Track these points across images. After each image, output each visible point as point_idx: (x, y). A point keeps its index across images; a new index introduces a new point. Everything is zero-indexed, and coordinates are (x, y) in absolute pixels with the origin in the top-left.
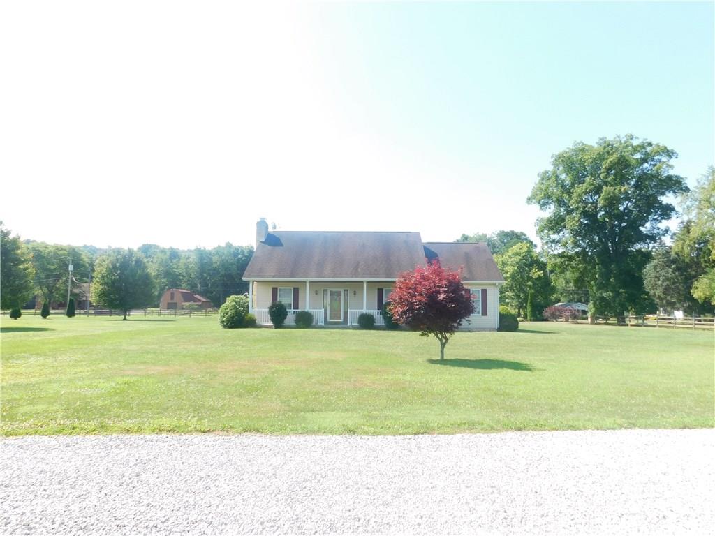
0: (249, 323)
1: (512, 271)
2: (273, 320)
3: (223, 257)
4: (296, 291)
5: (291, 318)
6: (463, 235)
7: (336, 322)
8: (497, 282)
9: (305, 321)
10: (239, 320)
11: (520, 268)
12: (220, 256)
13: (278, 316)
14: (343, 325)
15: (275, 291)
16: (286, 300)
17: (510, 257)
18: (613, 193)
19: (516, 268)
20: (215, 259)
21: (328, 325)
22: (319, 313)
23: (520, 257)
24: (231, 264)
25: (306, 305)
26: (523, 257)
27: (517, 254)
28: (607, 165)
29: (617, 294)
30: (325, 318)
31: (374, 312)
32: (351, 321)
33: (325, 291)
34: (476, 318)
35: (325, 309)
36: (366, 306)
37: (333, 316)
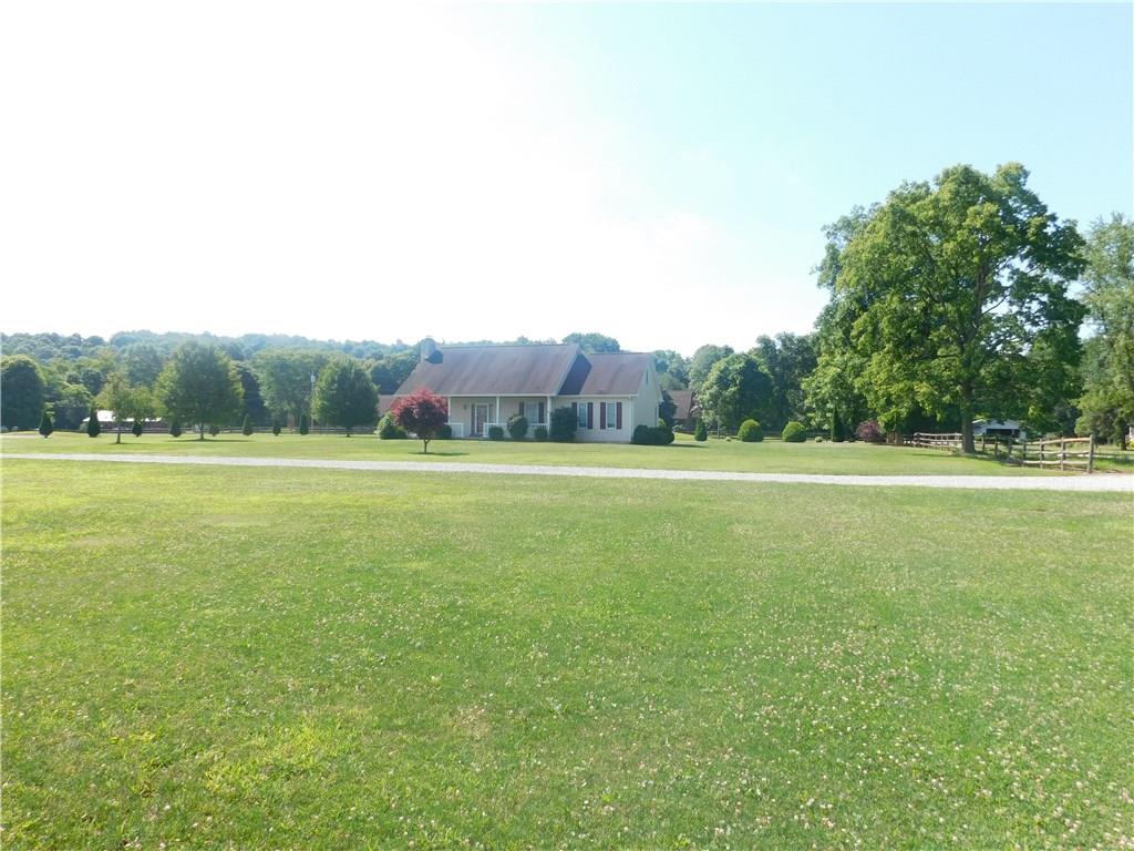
0: (400, 435)
8: (630, 396)
22: (458, 426)
30: (473, 431)
31: (504, 425)
32: (485, 434)
33: (473, 406)
34: (611, 432)
35: (473, 423)
36: (499, 420)
37: (480, 429)
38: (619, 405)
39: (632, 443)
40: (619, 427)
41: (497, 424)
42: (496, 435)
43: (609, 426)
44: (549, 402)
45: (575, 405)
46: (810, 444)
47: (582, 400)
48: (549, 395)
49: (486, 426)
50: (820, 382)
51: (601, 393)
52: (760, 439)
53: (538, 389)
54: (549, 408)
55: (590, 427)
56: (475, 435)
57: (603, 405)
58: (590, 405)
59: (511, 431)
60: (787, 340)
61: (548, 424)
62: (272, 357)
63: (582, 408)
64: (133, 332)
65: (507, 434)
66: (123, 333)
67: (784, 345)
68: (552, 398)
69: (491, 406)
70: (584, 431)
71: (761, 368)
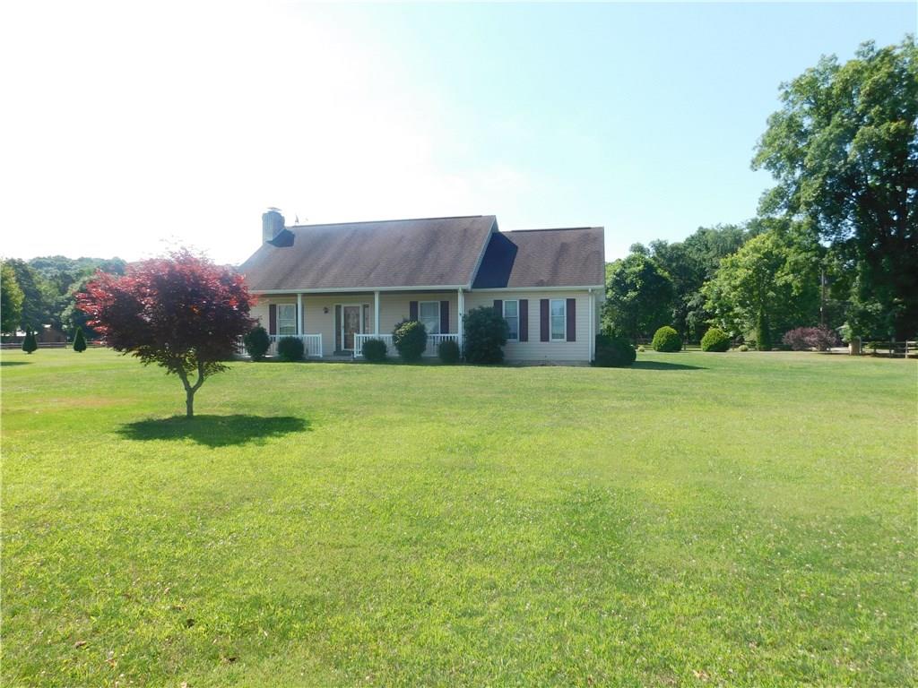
1: (743, 276)
6: (701, 228)
7: (336, 351)
8: (590, 288)
11: (758, 270)
15: (272, 310)
17: (744, 255)
18: (879, 137)
19: (750, 272)
22: (314, 340)
23: (759, 256)
25: (299, 328)
26: (764, 254)
27: (756, 250)
28: (868, 88)
29: (889, 306)
30: (338, 346)
31: (387, 337)
32: (357, 351)
33: (338, 308)
34: (558, 346)
35: (338, 334)
36: (380, 328)
37: (349, 344)
38: (571, 304)
39: (593, 364)
40: (571, 337)
41: (375, 335)
42: (375, 353)
43: (555, 336)
44: (461, 299)
45: (498, 304)
47: (509, 297)
48: (460, 287)
49: (359, 338)
51: (541, 283)
53: (442, 278)
54: (460, 309)
55: (524, 337)
56: (341, 354)
57: (545, 304)
58: (524, 304)
59: (399, 347)
61: (458, 334)
63: (510, 310)
64: (49, 258)
65: (393, 352)
66: (39, 258)
68: (465, 291)
69: (365, 307)
70: (514, 347)
71: (660, 271)
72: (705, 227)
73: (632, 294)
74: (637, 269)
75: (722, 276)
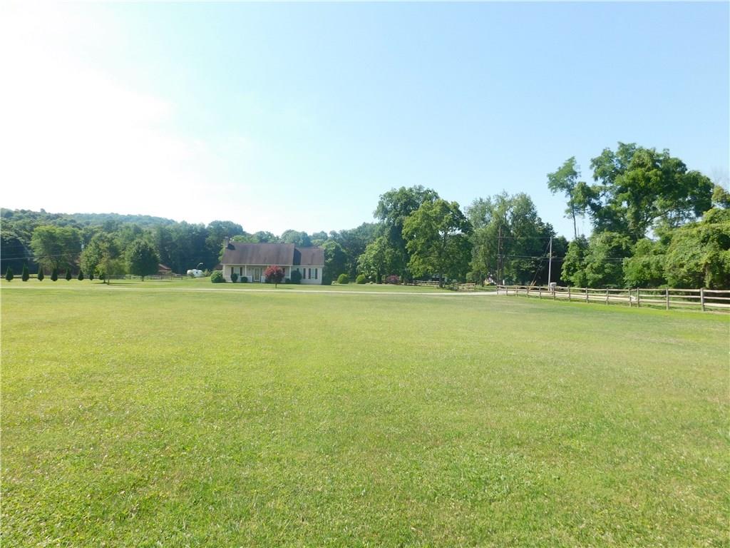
0: (223, 281)
2: (232, 280)
3: (181, 234)
4: (241, 269)
5: (239, 278)
7: (256, 281)
8: (321, 266)
9: (245, 280)
10: (219, 280)
12: (178, 233)
13: (234, 279)
14: (260, 282)
15: (232, 269)
16: (237, 271)
20: (174, 235)
21: (253, 282)
22: (250, 278)
24: (188, 239)
25: (245, 274)
30: (253, 279)
32: (263, 280)
33: (253, 269)
34: (313, 280)
38: (316, 270)
39: (322, 284)
40: (316, 278)
43: (312, 278)
44: (290, 268)
45: (298, 269)
46: (367, 284)
47: (301, 268)
49: (263, 277)
50: (368, 256)
51: (309, 265)
52: (347, 283)
53: (285, 263)
54: (290, 271)
55: (304, 278)
57: (310, 270)
58: (305, 269)
60: (344, 233)
61: (290, 277)
62: (43, 231)
63: (301, 271)
67: (343, 236)
68: (291, 266)
69: (261, 269)
70: (302, 280)
71: (342, 250)
72: (366, 222)
73: (330, 259)
74: (332, 249)
75: (367, 253)
